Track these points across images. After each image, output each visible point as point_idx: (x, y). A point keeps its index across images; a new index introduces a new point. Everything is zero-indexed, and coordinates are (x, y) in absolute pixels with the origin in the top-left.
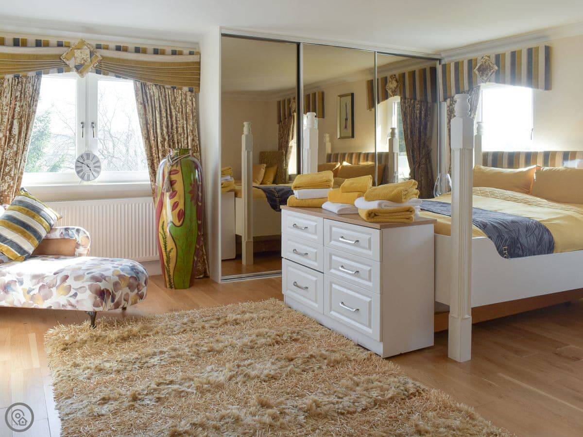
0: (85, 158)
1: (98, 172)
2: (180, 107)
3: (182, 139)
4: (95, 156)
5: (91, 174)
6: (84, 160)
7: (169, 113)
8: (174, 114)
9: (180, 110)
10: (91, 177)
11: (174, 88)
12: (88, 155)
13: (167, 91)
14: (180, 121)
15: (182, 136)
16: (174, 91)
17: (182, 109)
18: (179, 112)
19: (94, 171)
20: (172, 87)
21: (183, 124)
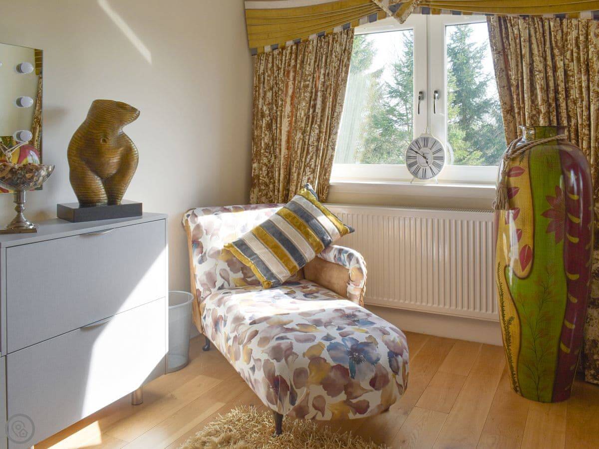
0: (422, 144)
1: (439, 167)
2: (575, 50)
3: (579, 110)
4: (436, 142)
5: (428, 168)
6: (419, 148)
7: (549, 63)
8: (560, 64)
9: (575, 55)
10: (429, 172)
11: (561, 17)
12: (426, 140)
13: (546, 24)
14: (573, 76)
15: (579, 104)
16: (561, 23)
17: (579, 54)
18: (572, 61)
19: (434, 164)
20: (557, 16)
21: (580, 82)
